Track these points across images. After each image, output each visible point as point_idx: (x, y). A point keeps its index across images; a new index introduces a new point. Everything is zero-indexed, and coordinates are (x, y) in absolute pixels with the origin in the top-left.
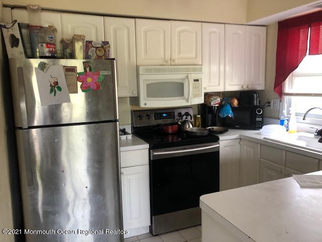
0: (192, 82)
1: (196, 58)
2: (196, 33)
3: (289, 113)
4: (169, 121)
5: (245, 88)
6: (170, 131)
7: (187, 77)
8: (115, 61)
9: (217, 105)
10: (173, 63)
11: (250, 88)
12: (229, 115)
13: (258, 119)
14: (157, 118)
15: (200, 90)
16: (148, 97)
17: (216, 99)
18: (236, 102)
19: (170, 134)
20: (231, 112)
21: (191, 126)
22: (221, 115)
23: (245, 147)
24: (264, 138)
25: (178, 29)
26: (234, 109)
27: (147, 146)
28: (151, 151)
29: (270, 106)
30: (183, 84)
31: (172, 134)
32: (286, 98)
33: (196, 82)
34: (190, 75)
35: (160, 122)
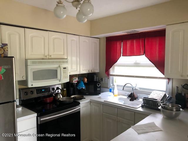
0: (62, 69)
1: (64, 54)
2: (64, 40)
3: (113, 85)
4: (46, 94)
5: (90, 72)
6: (48, 101)
7: (59, 66)
8: (14, 58)
9: (76, 82)
10: (50, 57)
11: (93, 71)
12: (83, 88)
13: (98, 89)
14: (38, 93)
15: (67, 74)
16: (34, 80)
17: (76, 79)
18: (86, 80)
19: (48, 103)
20: (84, 86)
21: (61, 97)
22: (78, 88)
23: (94, 106)
24: (104, 101)
25: (53, 37)
26: (85, 84)
27: (35, 115)
28: (39, 118)
29: (102, 81)
30: (57, 70)
31: (50, 103)
32: (111, 77)
33: (65, 69)
34: (61, 65)
35: (41, 95)
